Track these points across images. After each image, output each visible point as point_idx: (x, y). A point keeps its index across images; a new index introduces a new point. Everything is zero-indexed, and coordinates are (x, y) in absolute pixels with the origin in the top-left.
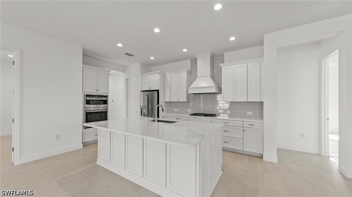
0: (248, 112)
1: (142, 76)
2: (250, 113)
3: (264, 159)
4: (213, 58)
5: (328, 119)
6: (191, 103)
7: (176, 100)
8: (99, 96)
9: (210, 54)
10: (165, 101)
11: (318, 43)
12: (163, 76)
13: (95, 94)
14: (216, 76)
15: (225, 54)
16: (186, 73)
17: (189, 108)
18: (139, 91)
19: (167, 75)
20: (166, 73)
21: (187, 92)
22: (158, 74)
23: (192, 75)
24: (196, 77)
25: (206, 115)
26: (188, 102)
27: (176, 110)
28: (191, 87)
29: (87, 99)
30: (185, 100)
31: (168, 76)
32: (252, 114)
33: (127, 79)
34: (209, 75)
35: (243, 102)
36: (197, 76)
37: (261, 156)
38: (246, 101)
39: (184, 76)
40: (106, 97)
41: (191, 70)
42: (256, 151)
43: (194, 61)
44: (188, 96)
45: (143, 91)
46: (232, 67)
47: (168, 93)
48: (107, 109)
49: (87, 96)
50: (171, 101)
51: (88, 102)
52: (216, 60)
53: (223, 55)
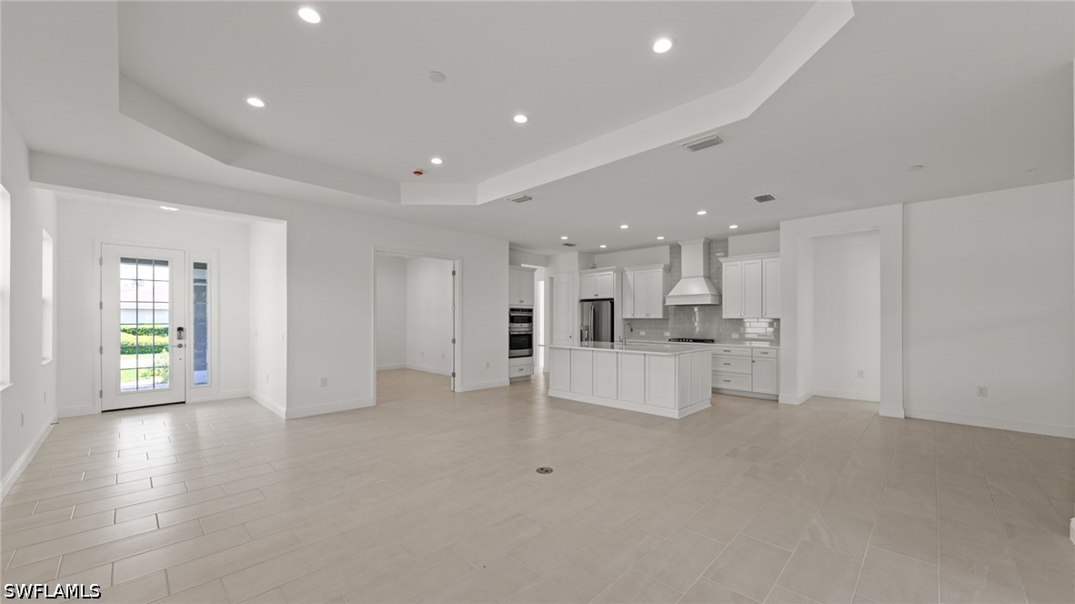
1: (580, 274)
3: (780, 401)
4: (709, 244)
6: (671, 322)
7: (644, 316)
8: (523, 310)
9: (703, 240)
10: (624, 317)
12: (621, 274)
13: (519, 307)
14: (713, 276)
15: (730, 239)
16: (661, 270)
17: (666, 329)
18: (577, 300)
19: (627, 273)
20: (626, 270)
21: (664, 302)
22: (612, 272)
23: (673, 273)
24: (680, 277)
25: (695, 341)
26: (665, 319)
27: (643, 333)
28: (670, 294)
29: (512, 315)
30: (661, 316)
31: (629, 274)
33: (552, 279)
34: (702, 274)
36: (681, 275)
37: (775, 398)
39: (658, 274)
40: (531, 310)
41: (671, 263)
42: (767, 390)
43: (676, 250)
44: (666, 309)
46: (739, 263)
47: (628, 303)
48: (532, 330)
49: (512, 310)
50: (636, 317)
51: (512, 320)
52: (714, 248)
53: (726, 241)
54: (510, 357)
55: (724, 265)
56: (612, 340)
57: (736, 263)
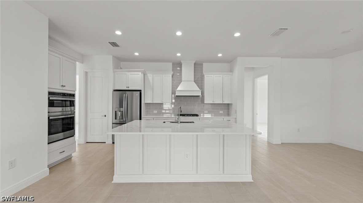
0: (220, 111)
1: (114, 72)
2: (221, 112)
5: (257, 114)
8: (65, 95)
9: (194, 62)
11: (253, 69)
12: (144, 75)
13: (61, 92)
14: (199, 80)
15: (204, 64)
16: (171, 75)
18: (111, 90)
19: (148, 75)
20: (147, 73)
22: (141, 73)
23: (177, 80)
27: (155, 112)
28: (178, 89)
29: (51, 98)
31: (150, 76)
32: (222, 113)
33: (86, 73)
34: (193, 80)
35: (217, 104)
36: (182, 80)
38: (222, 103)
40: (73, 96)
43: (177, 65)
45: (115, 90)
46: (213, 76)
47: (149, 94)
49: (50, 93)
50: (154, 103)
51: (51, 104)
52: (198, 67)
53: (202, 65)
54: (48, 143)
55: (205, 76)
56: (140, 119)
57: (211, 76)
